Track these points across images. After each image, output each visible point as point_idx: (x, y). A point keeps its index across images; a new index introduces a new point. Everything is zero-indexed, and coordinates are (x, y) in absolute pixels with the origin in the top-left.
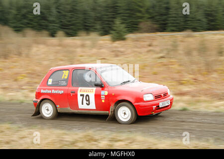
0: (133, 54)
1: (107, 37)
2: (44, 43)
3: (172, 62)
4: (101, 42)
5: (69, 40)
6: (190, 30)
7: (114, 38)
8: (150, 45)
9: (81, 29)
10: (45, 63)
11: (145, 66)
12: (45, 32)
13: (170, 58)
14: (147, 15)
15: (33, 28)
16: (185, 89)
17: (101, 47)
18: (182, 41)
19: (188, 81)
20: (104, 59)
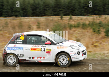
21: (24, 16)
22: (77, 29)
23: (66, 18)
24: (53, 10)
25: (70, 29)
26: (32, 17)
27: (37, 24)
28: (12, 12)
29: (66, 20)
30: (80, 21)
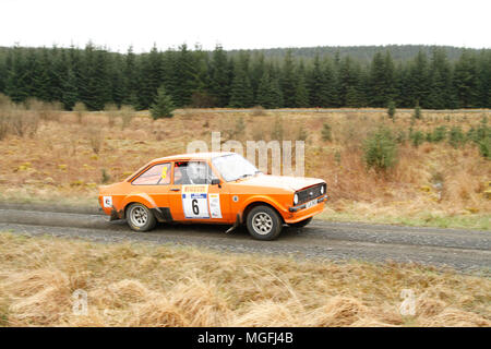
0: (182, 137)
1: (146, 113)
2: (56, 119)
4: (137, 119)
5: (92, 116)
7: (155, 114)
8: (206, 125)
9: (109, 100)
10: (58, 147)
12: (58, 104)
14: (202, 84)
15: (40, 97)
17: (137, 126)
18: (250, 121)
20: (142, 143)
21: (286, 106)
22: (436, 146)
23: (404, 114)
24: (367, 91)
25: (416, 145)
26: (310, 110)
27: (322, 129)
28: (255, 93)
29: (405, 120)
30: (445, 123)
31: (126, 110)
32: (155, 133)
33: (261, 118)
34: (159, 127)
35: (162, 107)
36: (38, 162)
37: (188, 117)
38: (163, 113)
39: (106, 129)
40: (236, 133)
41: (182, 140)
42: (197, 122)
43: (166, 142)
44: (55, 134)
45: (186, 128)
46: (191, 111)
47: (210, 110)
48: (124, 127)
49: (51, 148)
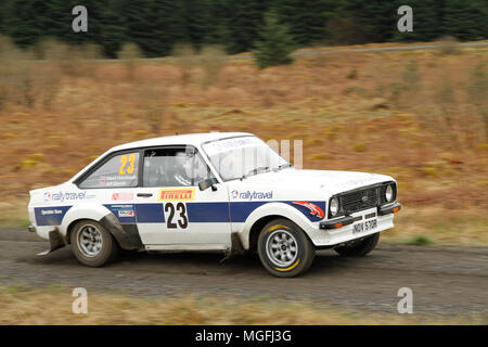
0: (309, 100)
1: (246, 59)
2: (91, 74)
3: (403, 119)
4: (231, 69)
5: (151, 66)
6: (450, 38)
7: (262, 59)
8: (352, 76)
9: (181, 37)
10: (91, 124)
11: (336, 130)
12: (93, 47)
13: (400, 108)
16: (432, 187)
17: (230, 82)
18: (432, 66)
19: (440, 168)
20: (237, 112)
31: (211, 53)
32: (260, 93)
33: (451, 59)
34: (268, 82)
35: (272, 46)
36: (57, 152)
37: (321, 62)
38: (276, 57)
39: (175, 89)
40: (405, 88)
41: (309, 105)
42: (335, 72)
43: (279, 109)
44: (86, 100)
45: (318, 81)
46: (326, 51)
47: (359, 49)
48: (207, 84)
49: (80, 127)
